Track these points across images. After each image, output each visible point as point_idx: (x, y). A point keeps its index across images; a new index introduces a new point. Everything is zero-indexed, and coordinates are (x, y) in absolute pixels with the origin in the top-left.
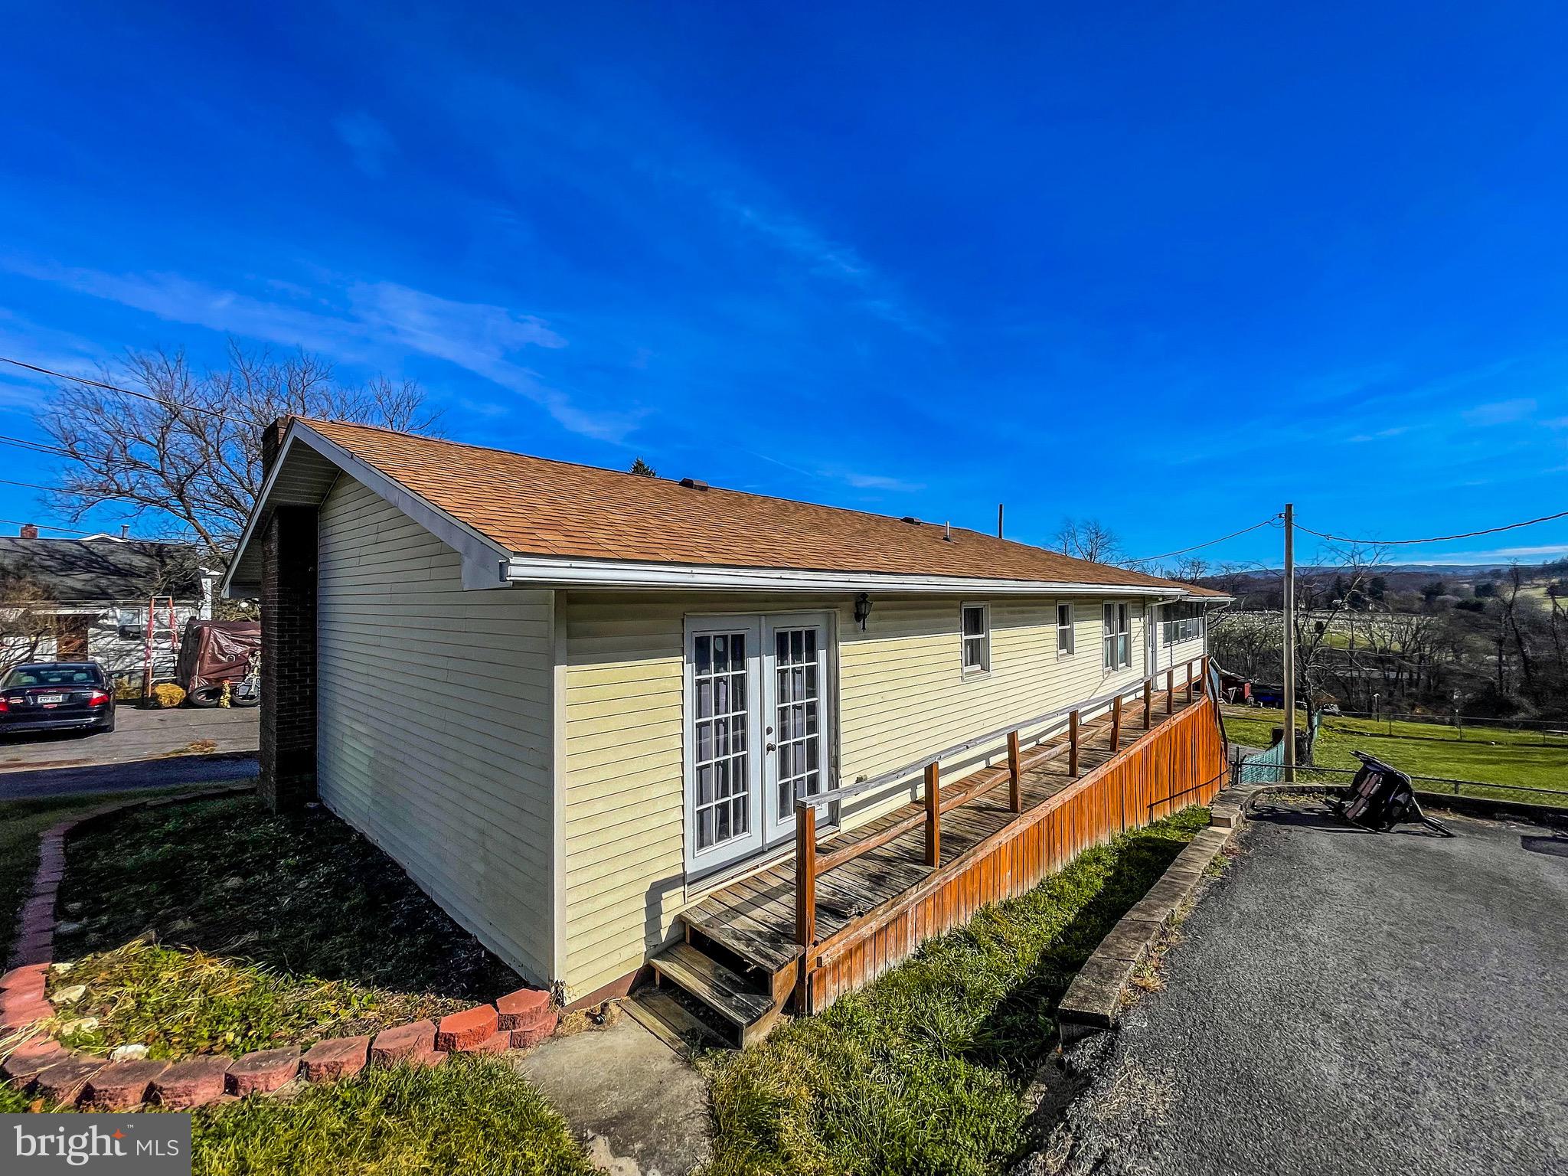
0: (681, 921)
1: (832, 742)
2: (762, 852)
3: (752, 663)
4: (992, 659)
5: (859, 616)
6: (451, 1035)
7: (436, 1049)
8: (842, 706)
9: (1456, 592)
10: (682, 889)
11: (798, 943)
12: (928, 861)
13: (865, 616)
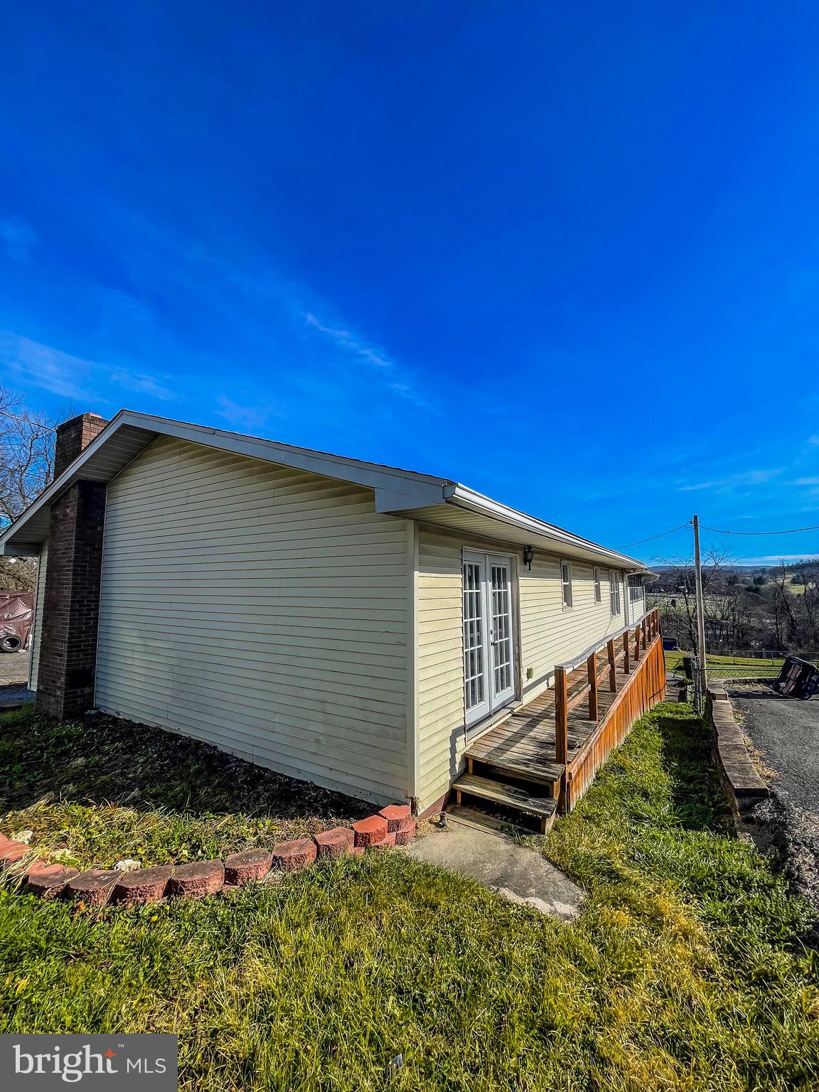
0: (466, 758)
1: (516, 644)
2: (489, 716)
3: (483, 584)
4: (573, 599)
5: (526, 561)
6: (367, 834)
7: (355, 846)
8: (522, 619)
9: (744, 582)
10: (464, 736)
11: (559, 763)
12: (593, 717)
13: (530, 561)
